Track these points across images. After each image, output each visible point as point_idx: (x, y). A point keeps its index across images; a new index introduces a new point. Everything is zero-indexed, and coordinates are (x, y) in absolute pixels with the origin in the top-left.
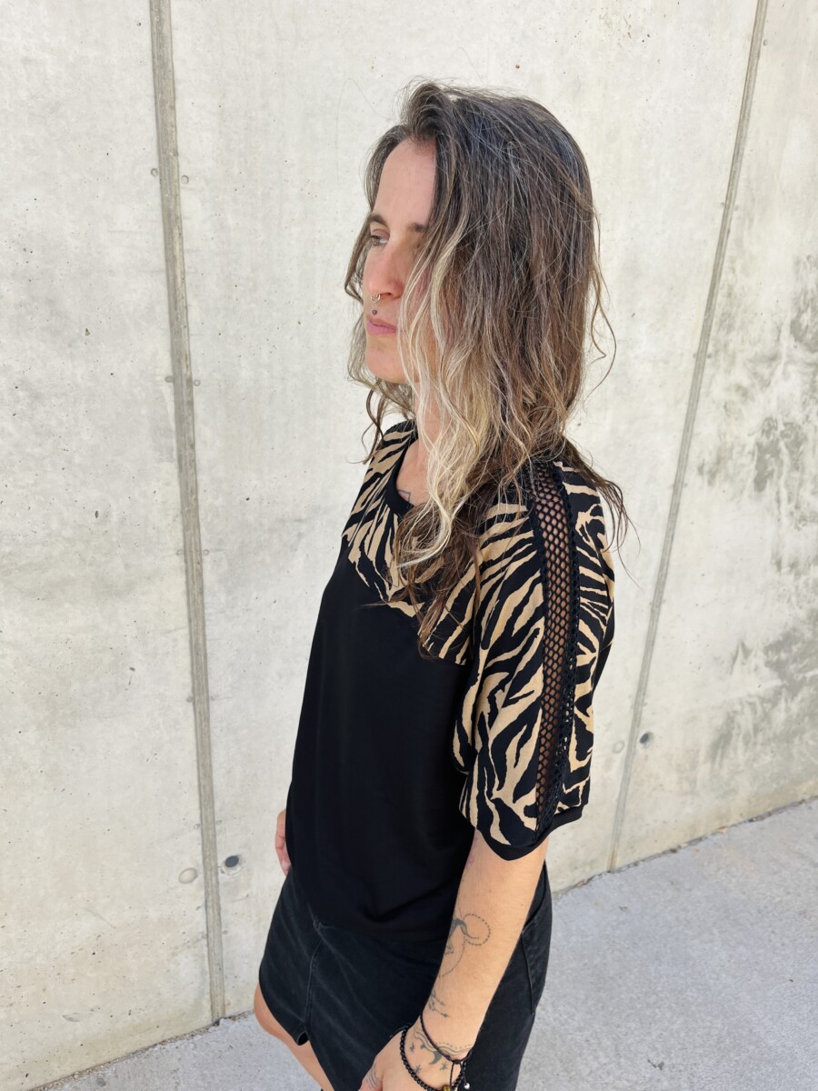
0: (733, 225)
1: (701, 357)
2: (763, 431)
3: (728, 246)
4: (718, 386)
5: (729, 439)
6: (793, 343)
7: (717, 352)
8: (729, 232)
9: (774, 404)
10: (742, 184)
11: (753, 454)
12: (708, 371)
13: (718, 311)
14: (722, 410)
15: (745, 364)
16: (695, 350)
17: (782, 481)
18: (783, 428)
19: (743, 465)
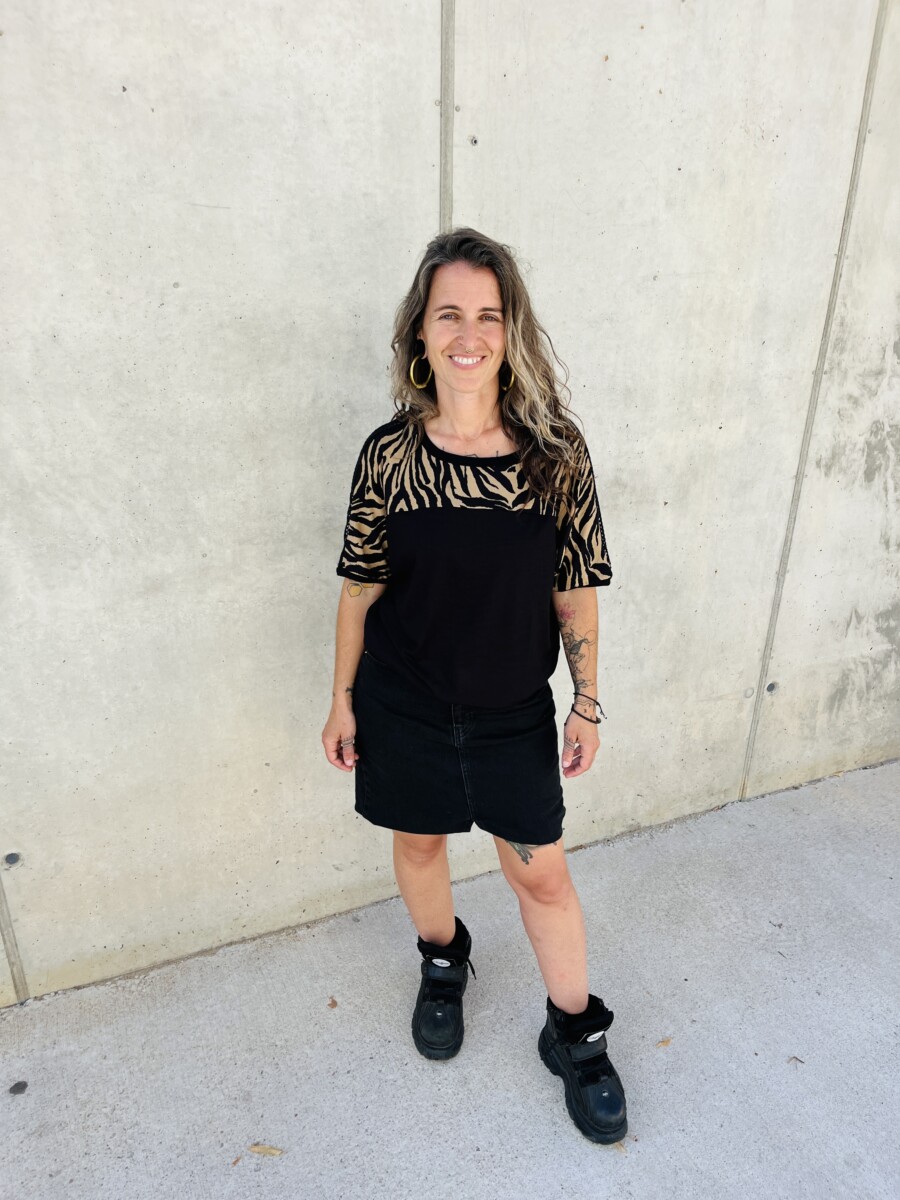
0: (845, 271)
1: (818, 374)
2: (872, 432)
3: (841, 286)
4: (833, 395)
5: (842, 439)
6: (896, 360)
7: (832, 369)
8: (841, 275)
9: (880, 411)
10: (851, 239)
11: (863, 451)
12: (824, 385)
13: (832, 337)
14: (837, 415)
15: (855, 378)
16: (813, 368)
17: (889, 474)
18: (889, 429)
19: (854, 460)
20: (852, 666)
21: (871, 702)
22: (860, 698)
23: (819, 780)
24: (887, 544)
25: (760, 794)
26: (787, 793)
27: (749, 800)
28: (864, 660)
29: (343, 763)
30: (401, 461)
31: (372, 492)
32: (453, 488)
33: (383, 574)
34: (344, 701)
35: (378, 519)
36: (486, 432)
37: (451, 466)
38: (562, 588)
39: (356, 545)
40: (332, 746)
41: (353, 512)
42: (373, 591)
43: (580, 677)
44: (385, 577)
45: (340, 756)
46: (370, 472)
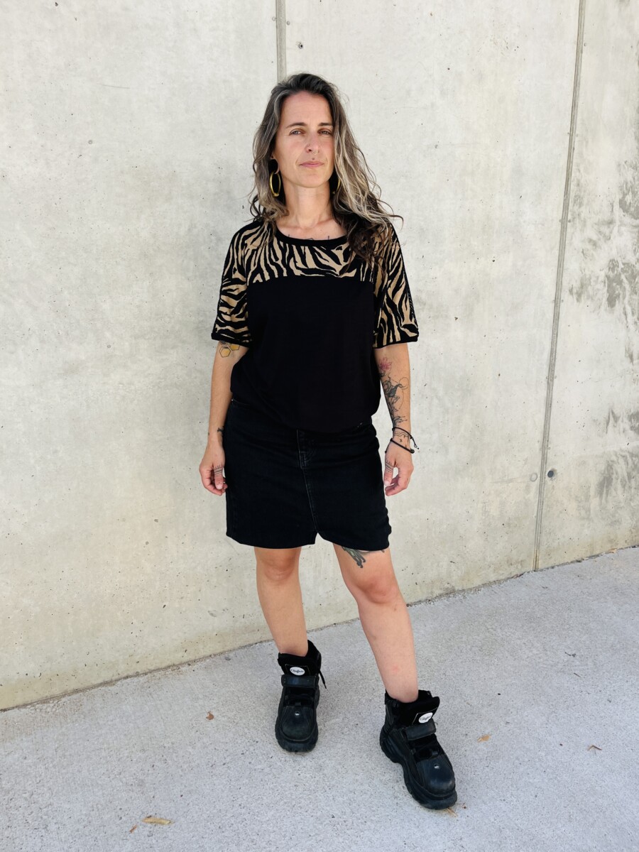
0: (576, 145)
1: (564, 222)
2: (609, 268)
3: (574, 157)
4: (576, 239)
5: (587, 272)
6: (622, 213)
7: (574, 218)
8: (574, 149)
9: (614, 252)
10: (578, 122)
11: (605, 283)
12: (569, 230)
13: (572, 195)
14: (582, 255)
15: (593, 227)
16: (560, 217)
17: (626, 301)
18: (623, 267)
19: (598, 290)
20: (614, 458)
21: (633, 490)
22: (624, 486)
23: (598, 556)
24: (631, 357)
25: (550, 565)
26: (573, 565)
27: (542, 570)
28: (623, 454)
29: (215, 488)
30: (258, 248)
31: (237, 272)
32: (295, 262)
33: (246, 338)
34: (216, 438)
35: (242, 293)
36: (320, 223)
37: (294, 247)
38: (381, 346)
39: (225, 314)
40: (207, 474)
41: (224, 289)
42: (238, 352)
43: (396, 414)
44: (247, 341)
45: (212, 483)
46: (236, 257)
